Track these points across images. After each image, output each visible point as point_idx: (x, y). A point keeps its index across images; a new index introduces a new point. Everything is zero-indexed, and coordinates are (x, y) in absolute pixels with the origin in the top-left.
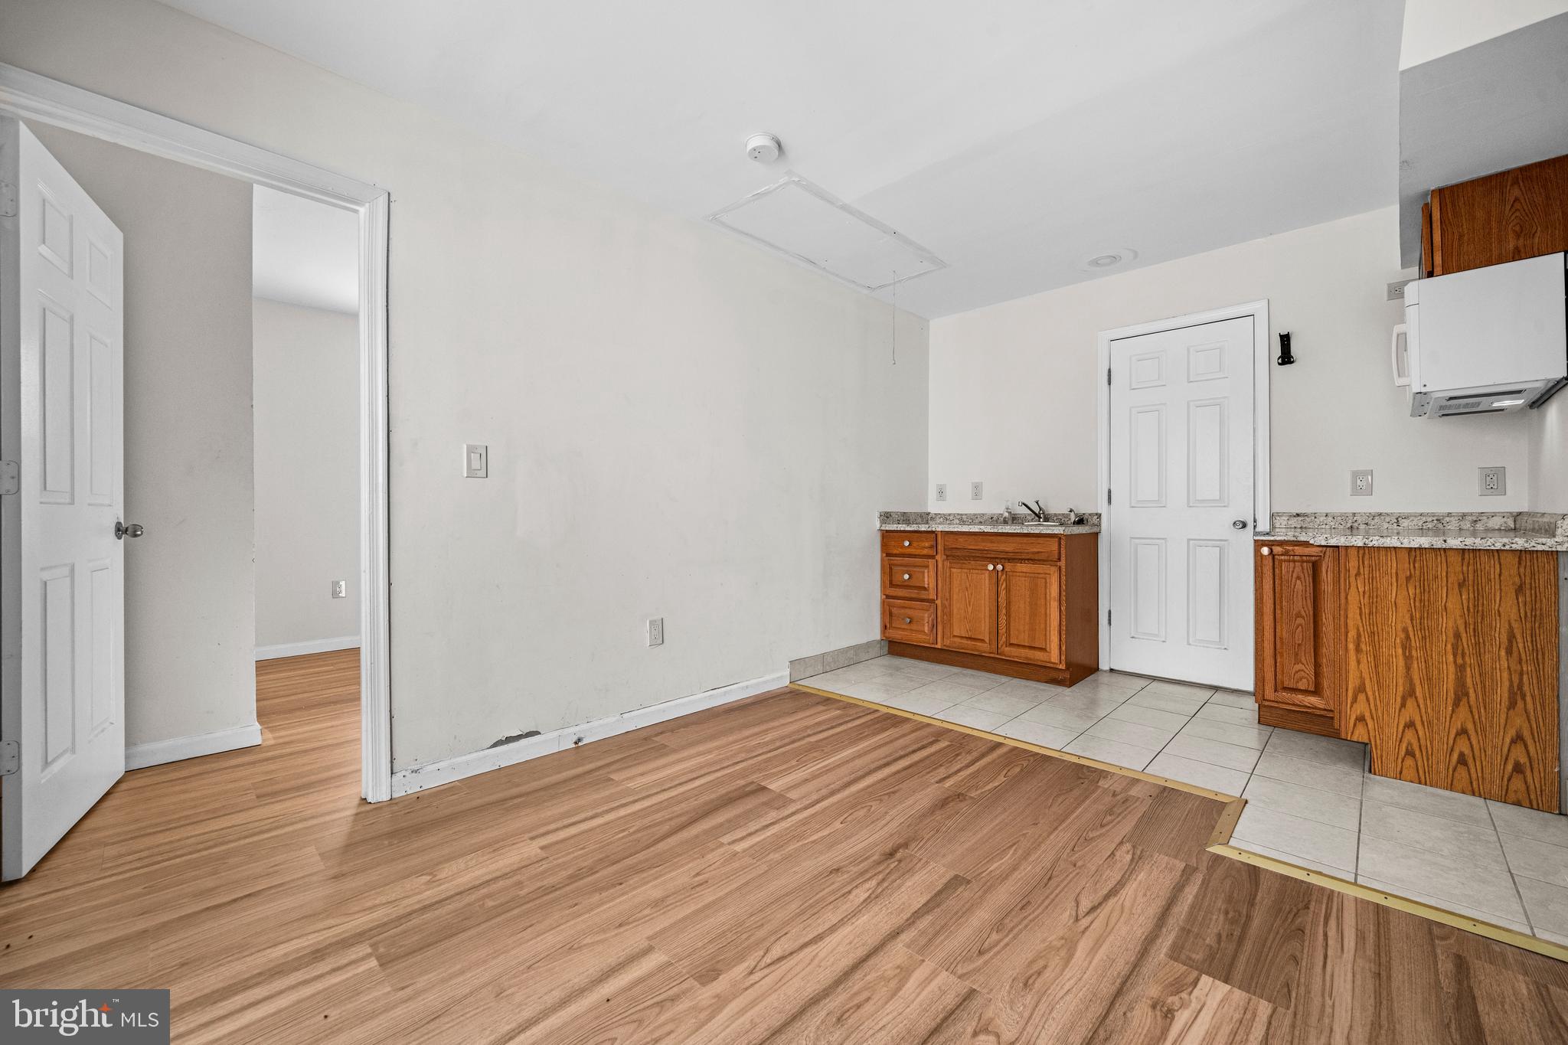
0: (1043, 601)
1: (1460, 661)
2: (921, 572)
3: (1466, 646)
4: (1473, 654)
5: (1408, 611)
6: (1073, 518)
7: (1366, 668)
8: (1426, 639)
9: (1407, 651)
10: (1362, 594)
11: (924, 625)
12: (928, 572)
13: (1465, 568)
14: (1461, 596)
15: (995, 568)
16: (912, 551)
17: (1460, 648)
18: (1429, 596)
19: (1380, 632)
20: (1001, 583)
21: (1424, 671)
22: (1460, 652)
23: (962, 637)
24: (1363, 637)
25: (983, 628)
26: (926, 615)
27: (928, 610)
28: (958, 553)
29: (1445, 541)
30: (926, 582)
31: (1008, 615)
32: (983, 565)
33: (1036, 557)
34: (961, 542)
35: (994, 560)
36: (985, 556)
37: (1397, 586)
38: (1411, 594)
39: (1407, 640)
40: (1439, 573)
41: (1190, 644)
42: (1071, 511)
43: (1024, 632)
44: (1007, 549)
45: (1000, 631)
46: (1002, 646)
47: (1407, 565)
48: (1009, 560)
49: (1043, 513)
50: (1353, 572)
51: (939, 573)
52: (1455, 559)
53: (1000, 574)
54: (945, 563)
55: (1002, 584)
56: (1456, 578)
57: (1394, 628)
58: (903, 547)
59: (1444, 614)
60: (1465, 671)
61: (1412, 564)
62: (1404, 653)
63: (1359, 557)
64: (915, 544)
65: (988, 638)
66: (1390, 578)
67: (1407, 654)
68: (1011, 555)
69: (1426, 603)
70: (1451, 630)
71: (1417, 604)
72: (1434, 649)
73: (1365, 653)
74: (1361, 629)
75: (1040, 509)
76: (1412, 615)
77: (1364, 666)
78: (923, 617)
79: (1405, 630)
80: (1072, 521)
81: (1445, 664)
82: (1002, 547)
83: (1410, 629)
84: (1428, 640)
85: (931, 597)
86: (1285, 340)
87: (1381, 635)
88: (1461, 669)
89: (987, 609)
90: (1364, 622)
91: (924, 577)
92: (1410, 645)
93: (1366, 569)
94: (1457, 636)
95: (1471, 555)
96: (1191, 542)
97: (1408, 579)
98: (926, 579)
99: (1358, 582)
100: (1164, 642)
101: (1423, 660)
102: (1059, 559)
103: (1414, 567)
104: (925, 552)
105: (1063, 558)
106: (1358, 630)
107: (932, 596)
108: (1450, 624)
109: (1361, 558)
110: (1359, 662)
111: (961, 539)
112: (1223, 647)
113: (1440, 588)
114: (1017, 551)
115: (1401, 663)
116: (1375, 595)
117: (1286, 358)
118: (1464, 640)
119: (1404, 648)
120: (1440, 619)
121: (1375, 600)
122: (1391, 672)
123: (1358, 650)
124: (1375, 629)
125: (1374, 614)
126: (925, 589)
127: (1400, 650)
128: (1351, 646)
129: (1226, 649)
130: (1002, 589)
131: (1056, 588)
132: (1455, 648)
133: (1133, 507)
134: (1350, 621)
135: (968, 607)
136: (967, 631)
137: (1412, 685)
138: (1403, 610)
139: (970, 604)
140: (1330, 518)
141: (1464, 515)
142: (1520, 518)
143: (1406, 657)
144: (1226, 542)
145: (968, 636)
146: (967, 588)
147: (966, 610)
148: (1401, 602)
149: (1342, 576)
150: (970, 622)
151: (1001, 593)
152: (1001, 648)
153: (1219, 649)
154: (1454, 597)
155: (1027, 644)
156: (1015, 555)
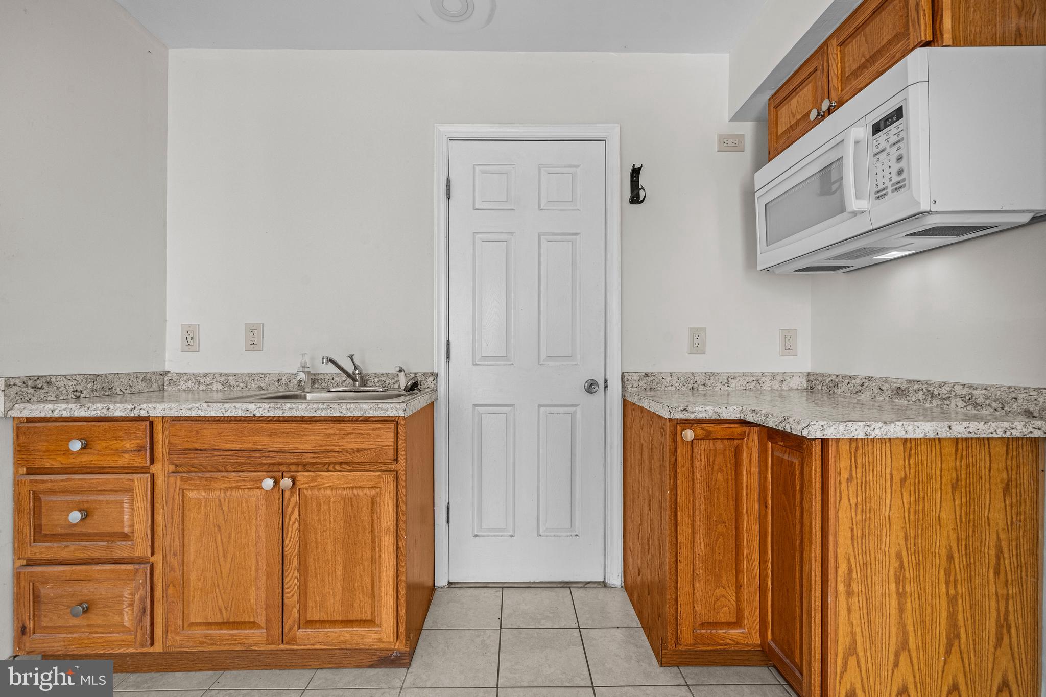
0: (367, 537)
1: (952, 591)
2: (116, 502)
3: (958, 570)
4: (965, 580)
5: (902, 528)
6: (403, 382)
7: (858, 617)
8: (919, 565)
9: (901, 587)
10: (853, 506)
11: (121, 612)
12: (132, 502)
13: (958, 463)
14: (954, 501)
15: (276, 483)
16: (91, 459)
17: (953, 574)
18: (924, 506)
19: (873, 562)
20: (289, 510)
21: (918, 612)
22: (952, 578)
23: (208, 624)
24: (854, 573)
25: (252, 601)
26: (126, 592)
27: (133, 580)
28: (200, 460)
29: (950, 427)
30: (126, 523)
31: (303, 567)
32: (252, 480)
33: (356, 458)
34: (208, 437)
35: (276, 472)
36: (259, 461)
37: (891, 493)
38: (905, 503)
39: (901, 570)
40: (933, 471)
41: (539, 535)
42: (400, 371)
43: (334, 596)
44: (302, 447)
45: (286, 601)
46: (291, 628)
47: (902, 462)
48: (306, 467)
49: (360, 374)
50: (845, 475)
51: (158, 500)
52: (949, 450)
53: (287, 494)
54: (172, 480)
55: (292, 511)
56: (949, 478)
57: (887, 554)
58: (68, 452)
59: (938, 527)
60: (957, 604)
61: (907, 460)
62: (898, 589)
63: (851, 453)
64: (99, 445)
65: (264, 618)
66: (884, 482)
67: (901, 590)
68: (308, 458)
69: (921, 516)
70: (944, 550)
71: (912, 517)
72: (927, 580)
73: (856, 595)
74: (853, 560)
75: (356, 367)
76: (905, 533)
77: (855, 615)
78: (121, 595)
79: (899, 556)
80: (403, 385)
81: (938, 599)
82: (293, 443)
83: (904, 553)
84: (921, 566)
85: (137, 553)
86: (636, 175)
87: (873, 566)
88: (952, 601)
89: (262, 562)
90: (856, 549)
91: (121, 512)
92: (904, 577)
93: (859, 471)
94: (950, 558)
95: (964, 444)
96: (542, 409)
97: (903, 481)
98: (126, 517)
99: (850, 489)
100: (512, 536)
101: (916, 596)
102: (396, 460)
103: (909, 464)
104: (125, 460)
105: (401, 458)
106: (849, 562)
107: (141, 549)
108: (944, 542)
109: (853, 455)
110: (849, 611)
111: (208, 431)
112: (573, 534)
113: (934, 492)
114: (320, 449)
115: (894, 604)
116: (868, 507)
117: (636, 199)
118: (956, 561)
119: (897, 582)
120: (934, 537)
121: (868, 515)
122: (884, 619)
123: (849, 593)
124: (868, 558)
125: (867, 536)
126: (125, 537)
127: (893, 586)
128: (841, 588)
129: (576, 535)
130: (291, 523)
131: (391, 510)
132: (948, 575)
133: (476, 365)
134: (841, 552)
135: (222, 563)
136: (220, 610)
137: (905, 633)
138: (897, 527)
139: (225, 558)
140: (675, 379)
141: (773, 376)
142: (811, 378)
143: (901, 595)
144: (577, 408)
145: (220, 621)
146: (219, 526)
147: (218, 571)
148: (895, 515)
149: (832, 481)
150: (225, 592)
151: (290, 529)
152: (290, 632)
153: (570, 536)
154: (948, 505)
155: (338, 618)
156: (316, 458)
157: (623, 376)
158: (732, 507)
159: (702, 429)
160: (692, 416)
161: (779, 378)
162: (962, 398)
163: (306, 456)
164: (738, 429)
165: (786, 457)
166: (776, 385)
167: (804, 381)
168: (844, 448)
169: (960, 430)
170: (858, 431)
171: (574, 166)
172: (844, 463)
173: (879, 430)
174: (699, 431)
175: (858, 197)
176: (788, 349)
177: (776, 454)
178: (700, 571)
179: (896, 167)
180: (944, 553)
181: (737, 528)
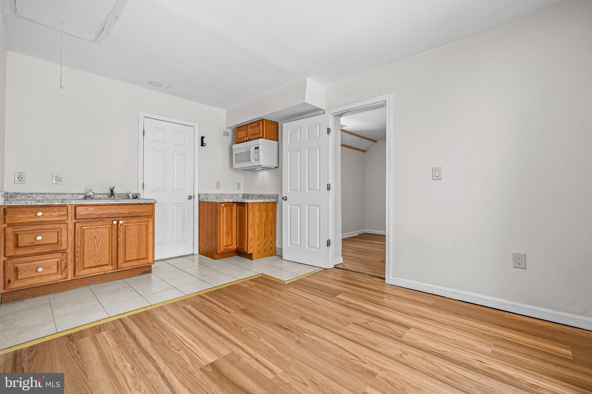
0: (145, 235)
1: (265, 227)
4: (267, 225)
6: (131, 195)
10: (252, 214)
11: (56, 268)
16: (44, 219)
19: (254, 224)
21: (260, 231)
23: (91, 267)
27: (60, 258)
30: (59, 239)
33: (141, 214)
34: (91, 210)
36: (110, 217)
37: (257, 212)
38: (259, 213)
39: (258, 225)
40: (262, 207)
41: (174, 243)
42: (130, 192)
43: (134, 252)
44: (124, 212)
45: (118, 256)
48: (124, 218)
50: (251, 209)
51: (69, 231)
54: (77, 224)
55: (121, 231)
56: (265, 208)
57: (256, 222)
58: (35, 217)
59: (263, 217)
61: (259, 206)
64: (46, 214)
65: (111, 262)
66: (256, 210)
69: (261, 215)
72: (262, 226)
77: (252, 233)
81: (263, 229)
82: (121, 211)
83: (259, 222)
84: (261, 224)
85: (63, 248)
86: (202, 138)
88: (265, 229)
90: (252, 222)
93: (253, 208)
94: (265, 222)
96: (175, 204)
97: (259, 209)
100: (165, 244)
101: (260, 229)
102: (153, 215)
106: (251, 224)
112: (184, 241)
113: (263, 211)
114: (130, 212)
116: (254, 214)
117: (202, 144)
120: (263, 219)
121: (254, 216)
122: (256, 233)
123: (251, 230)
125: (254, 219)
126: (57, 244)
127: (257, 227)
128: (250, 229)
129: (185, 241)
130: (121, 234)
131: (152, 228)
132: (264, 225)
133: (153, 191)
134: (250, 222)
135: (96, 248)
136: (96, 262)
137: (259, 235)
138: (258, 217)
139: (98, 246)
140: (213, 195)
141: (236, 194)
142: (244, 195)
143: (258, 229)
144: (185, 204)
145: (96, 265)
146: (95, 237)
147: (95, 250)
148: (258, 216)
149: (249, 210)
150: (98, 257)
151: (120, 236)
152: (120, 265)
153: (183, 242)
154: (264, 213)
155: (136, 259)
156: (128, 215)
157: (199, 194)
158: (231, 220)
159: (226, 204)
160: (223, 201)
161: (237, 195)
162: (268, 196)
163: (125, 214)
164: (232, 204)
165: (241, 208)
166: (236, 197)
167: (242, 196)
168: (251, 204)
169: (266, 201)
170: (252, 201)
171: (185, 133)
172: (251, 207)
173: (255, 201)
174: (225, 205)
175: (253, 160)
176: (239, 188)
177: (239, 208)
178: (225, 235)
179: (258, 157)
180: (264, 221)
181: (232, 225)
